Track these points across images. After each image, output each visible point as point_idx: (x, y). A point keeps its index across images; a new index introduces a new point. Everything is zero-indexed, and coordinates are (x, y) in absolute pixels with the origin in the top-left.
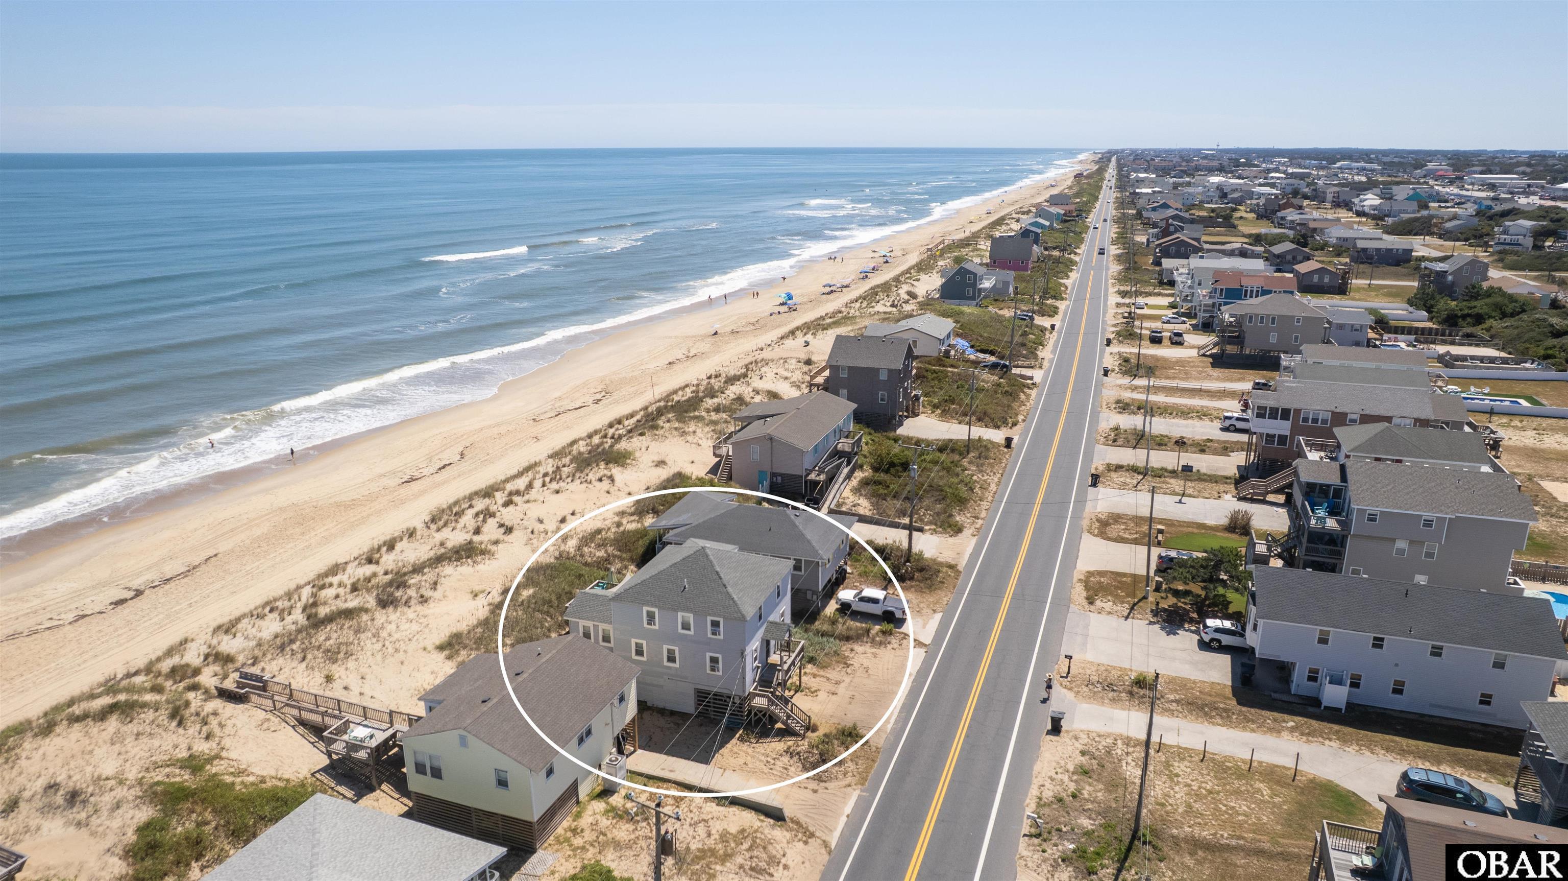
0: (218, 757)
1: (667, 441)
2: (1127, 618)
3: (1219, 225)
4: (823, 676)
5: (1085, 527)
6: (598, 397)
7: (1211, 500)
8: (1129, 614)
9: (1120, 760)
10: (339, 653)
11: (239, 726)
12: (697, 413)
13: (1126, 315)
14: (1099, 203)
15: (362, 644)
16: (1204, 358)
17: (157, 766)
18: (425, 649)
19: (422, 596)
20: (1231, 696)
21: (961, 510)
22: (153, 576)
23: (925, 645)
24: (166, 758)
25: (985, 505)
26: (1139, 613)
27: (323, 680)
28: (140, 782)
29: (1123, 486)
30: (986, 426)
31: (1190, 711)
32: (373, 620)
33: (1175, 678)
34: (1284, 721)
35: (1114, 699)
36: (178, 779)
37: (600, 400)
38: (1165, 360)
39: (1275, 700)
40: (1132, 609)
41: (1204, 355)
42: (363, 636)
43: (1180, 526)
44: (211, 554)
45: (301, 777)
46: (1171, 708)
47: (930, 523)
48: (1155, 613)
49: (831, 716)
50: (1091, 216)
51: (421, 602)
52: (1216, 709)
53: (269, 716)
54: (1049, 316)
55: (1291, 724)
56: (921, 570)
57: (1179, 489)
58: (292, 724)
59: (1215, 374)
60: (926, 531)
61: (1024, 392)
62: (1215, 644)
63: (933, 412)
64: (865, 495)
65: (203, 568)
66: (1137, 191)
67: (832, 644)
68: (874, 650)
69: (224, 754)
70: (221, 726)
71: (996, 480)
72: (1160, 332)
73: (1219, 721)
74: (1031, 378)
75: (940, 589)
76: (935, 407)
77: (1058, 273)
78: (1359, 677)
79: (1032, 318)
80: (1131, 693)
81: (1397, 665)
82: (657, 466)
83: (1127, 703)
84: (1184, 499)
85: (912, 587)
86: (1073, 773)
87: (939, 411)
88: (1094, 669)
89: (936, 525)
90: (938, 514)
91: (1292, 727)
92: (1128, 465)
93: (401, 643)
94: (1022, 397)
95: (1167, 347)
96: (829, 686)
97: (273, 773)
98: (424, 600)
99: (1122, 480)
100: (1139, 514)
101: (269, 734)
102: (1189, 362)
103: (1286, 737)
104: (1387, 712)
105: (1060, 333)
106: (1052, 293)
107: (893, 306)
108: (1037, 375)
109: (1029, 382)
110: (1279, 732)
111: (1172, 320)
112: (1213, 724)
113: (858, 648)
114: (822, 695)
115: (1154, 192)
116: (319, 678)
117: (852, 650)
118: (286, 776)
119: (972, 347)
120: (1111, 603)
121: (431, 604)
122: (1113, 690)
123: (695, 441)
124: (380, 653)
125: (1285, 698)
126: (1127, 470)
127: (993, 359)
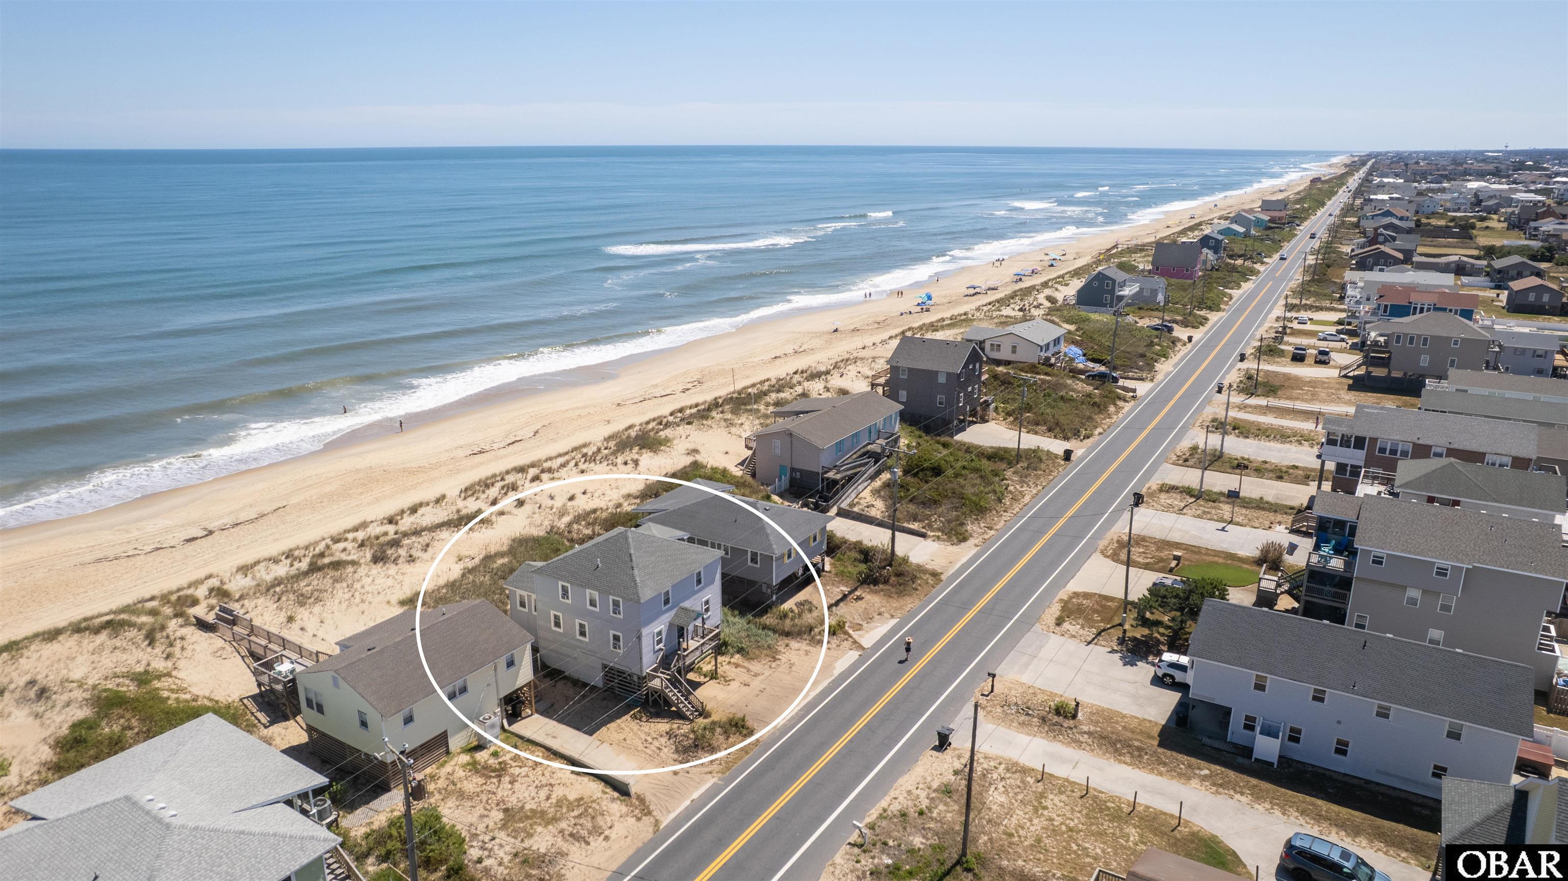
0: (169, 675)
1: (710, 432)
2: (1089, 643)
3: (1453, 235)
4: (745, 667)
5: (1101, 547)
6: (689, 386)
7: (1260, 531)
8: (1093, 639)
9: (991, 784)
10: (310, 598)
11: (198, 651)
12: (755, 407)
13: (1280, 329)
14: (1323, 210)
15: (335, 592)
16: (1345, 380)
17: (116, 676)
18: (388, 602)
19: (411, 556)
20: (1156, 735)
21: (977, 519)
22: (229, 520)
23: (863, 648)
24: (125, 670)
25: (1007, 516)
26: (1105, 640)
27: (285, 620)
28: (94, 687)
29: (1168, 508)
30: (1055, 437)
31: (1100, 746)
32: (355, 572)
33: (1103, 710)
34: (1199, 768)
35: (1024, 723)
36: (125, 689)
37: (688, 389)
38: (1297, 379)
39: (1204, 745)
40: (1099, 634)
41: (1345, 376)
42: (338, 586)
43: (1207, 554)
44: (281, 506)
45: (230, 700)
46: (1081, 739)
47: (939, 530)
48: (1122, 641)
49: (732, 706)
50: (1306, 223)
51: (409, 561)
52: (1130, 746)
53: (227, 646)
54: (1193, 327)
55: (1206, 772)
56: (899, 575)
57: (1227, 516)
58: (243, 654)
59: (1347, 397)
60: (929, 537)
61: (1115, 405)
62: (1168, 680)
63: (1005, 419)
64: (883, 497)
65: (270, 516)
66: (1372, 197)
67: (771, 638)
68: (809, 648)
69: (174, 673)
70: (183, 649)
71: (1035, 491)
72: (1304, 350)
73: (1128, 760)
74: (1134, 391)
75: (910, 595)
76: (1009, 414)
77: (1230, 282)
78: (1299, 732)
79: (1170, 330)
80: (1043, 719)
81: (1339, 722)
82: (688, 454)
83: (1036, 729)
84: (1230, 527)
85: (882, 590)
86: (935, 791)
87: (1011, 419)
88: (1021, 690)
89: (943, 532)
90: (949, 521)
91: (1206, 776)
92: (1183, 487)
93: (370, 595)
94: (1112, 409)
95: (1310, 365)
96: (746, 677)
97: (207, 695)
98: (411, 559)
99: (1169, 501)
100: (1168, 539)
101: (219, 661)
102: (1324, 383)
103: (1194, 785)
104: (1327, 773)
105: (1194, 347)
106: (1209, 303)
107: (1020, 310)
108: (1142, 388)
109: (1131, 394)
110: (1189, 779)
111: (1329, 338)
112: (1120, 761)
113: (794, 644)
114: (734, 685)
115: (1391, 199)
116: (282, 617)
117: (787, 645)
118: (216, 698)
119: (1084, 355)
120: (1078, 627)
121: (418, 564)
122: (1028, 714)
123: (738, 433)
124: (347, 602)
125: (1217, 744)
126: (1181, 492)
127: (1103, 369)
